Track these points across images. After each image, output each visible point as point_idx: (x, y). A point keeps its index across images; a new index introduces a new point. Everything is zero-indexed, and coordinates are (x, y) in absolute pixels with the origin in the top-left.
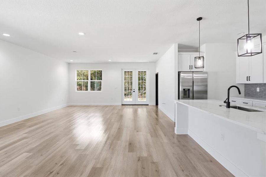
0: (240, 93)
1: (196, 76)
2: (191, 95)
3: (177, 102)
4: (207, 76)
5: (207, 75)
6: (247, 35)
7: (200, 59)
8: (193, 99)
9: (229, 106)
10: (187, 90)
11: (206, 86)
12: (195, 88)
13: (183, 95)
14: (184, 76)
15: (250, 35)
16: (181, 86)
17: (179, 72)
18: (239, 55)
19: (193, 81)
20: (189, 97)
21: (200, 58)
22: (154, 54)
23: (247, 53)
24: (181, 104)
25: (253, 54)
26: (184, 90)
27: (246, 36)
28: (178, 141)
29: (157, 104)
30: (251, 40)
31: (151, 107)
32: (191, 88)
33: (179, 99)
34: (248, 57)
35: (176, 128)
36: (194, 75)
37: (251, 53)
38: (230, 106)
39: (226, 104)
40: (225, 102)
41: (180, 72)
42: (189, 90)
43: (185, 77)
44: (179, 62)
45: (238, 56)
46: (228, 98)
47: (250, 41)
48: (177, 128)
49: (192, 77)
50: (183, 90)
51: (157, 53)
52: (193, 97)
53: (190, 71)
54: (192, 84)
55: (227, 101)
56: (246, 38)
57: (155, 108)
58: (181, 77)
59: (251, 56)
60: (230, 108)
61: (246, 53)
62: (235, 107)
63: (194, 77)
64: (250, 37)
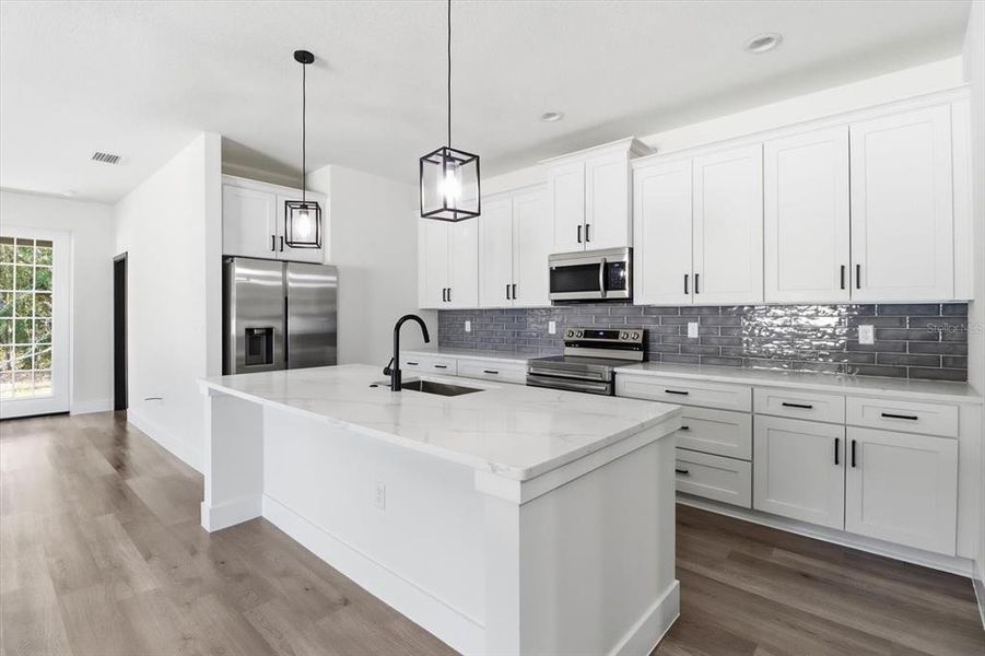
0: (427, 340)
1: (297, 280)
2: (277, 350)
3: (210, 389)
4: (337, 282)
5: (334, 278)
6: (445, 148)
7: (307, 213)
8: (287, 368)
9: (398, 385)
10: (259, 332)
11: (334, 316)
12: (296, 325)
13: (243, 353)
14: (249, 277)
15: (454, 154)
16: (238, 316)
17: (225, 258)
18: (424, 212)
19: (286, 299)
20: (269, 361)
21: (306, 207)
22: (98, 156)
23: (445, 209)
24: (228, 395)
25: (459, 216)
26: (249, 331)
27: (441, 152)
28: (216, 563)
29: (121, 402)
30: (454, 167)
31: (81, 425)
32: (278, 326)
33: (226, 371)
34: (446, 222)
35: (206, 506)
36: (290, 275)
37: (455, 211)
38: (402, 382)
39: (389, 378)
40: (387, 372)
41: (233, 257)
42: (269, 331)
43: (252, 281)
44: (228, 217)
45: (423, 216)
46: (396, 359)
47: (452, 172)
48: (213, 502)
49: (280, 283)
50: (243, 333)
51: (112, 159)
52: (286, 359)
53: (274, 257)
54: (280, 310)
55: (392, 367)
56: (441, 159)
57: (109, 425)
58: (237, 279)
59: (455, 220)
60: (399, 390)
61: (442, 207)
62: (415, 386)
63: (290, 284)
64: (453, 159)
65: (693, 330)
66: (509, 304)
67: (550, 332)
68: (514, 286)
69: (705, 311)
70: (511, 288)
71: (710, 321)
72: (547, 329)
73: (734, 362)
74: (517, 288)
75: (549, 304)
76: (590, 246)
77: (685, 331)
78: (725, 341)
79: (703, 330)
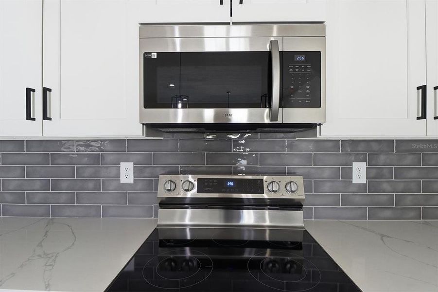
65: (359, 173)
66: (33, 131)
67: (123, 180)
68: (45, 91)
69: (375, 146)
70: (37, 98)
71: (382, 158)
72: (118, 176)
73: (412, 214)
74: (53, 97)
75: (137, 132)
77: (348, 174)
78: (401, 186)
79: (373, 172)
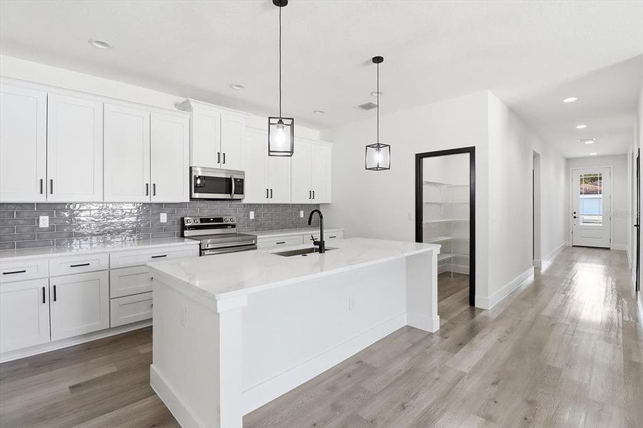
40: (316, 243)
76: (224, 167)
